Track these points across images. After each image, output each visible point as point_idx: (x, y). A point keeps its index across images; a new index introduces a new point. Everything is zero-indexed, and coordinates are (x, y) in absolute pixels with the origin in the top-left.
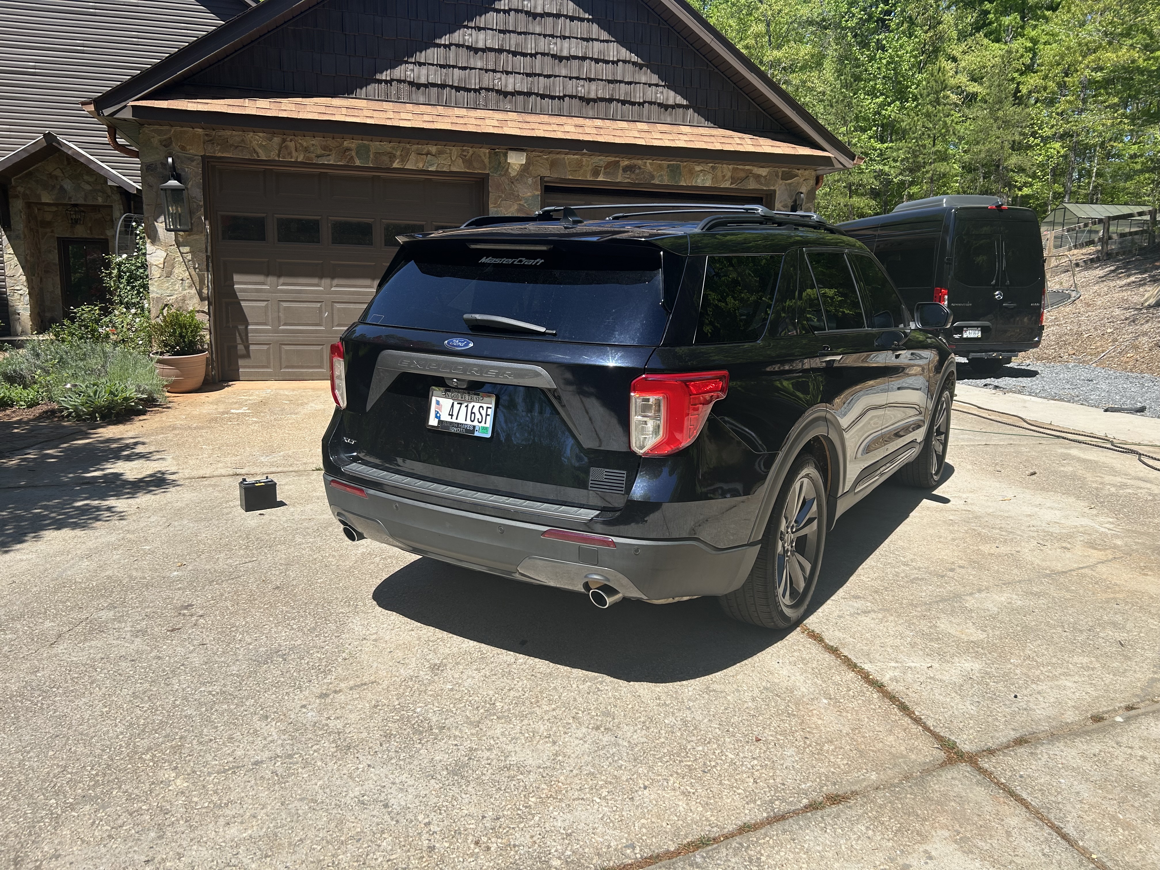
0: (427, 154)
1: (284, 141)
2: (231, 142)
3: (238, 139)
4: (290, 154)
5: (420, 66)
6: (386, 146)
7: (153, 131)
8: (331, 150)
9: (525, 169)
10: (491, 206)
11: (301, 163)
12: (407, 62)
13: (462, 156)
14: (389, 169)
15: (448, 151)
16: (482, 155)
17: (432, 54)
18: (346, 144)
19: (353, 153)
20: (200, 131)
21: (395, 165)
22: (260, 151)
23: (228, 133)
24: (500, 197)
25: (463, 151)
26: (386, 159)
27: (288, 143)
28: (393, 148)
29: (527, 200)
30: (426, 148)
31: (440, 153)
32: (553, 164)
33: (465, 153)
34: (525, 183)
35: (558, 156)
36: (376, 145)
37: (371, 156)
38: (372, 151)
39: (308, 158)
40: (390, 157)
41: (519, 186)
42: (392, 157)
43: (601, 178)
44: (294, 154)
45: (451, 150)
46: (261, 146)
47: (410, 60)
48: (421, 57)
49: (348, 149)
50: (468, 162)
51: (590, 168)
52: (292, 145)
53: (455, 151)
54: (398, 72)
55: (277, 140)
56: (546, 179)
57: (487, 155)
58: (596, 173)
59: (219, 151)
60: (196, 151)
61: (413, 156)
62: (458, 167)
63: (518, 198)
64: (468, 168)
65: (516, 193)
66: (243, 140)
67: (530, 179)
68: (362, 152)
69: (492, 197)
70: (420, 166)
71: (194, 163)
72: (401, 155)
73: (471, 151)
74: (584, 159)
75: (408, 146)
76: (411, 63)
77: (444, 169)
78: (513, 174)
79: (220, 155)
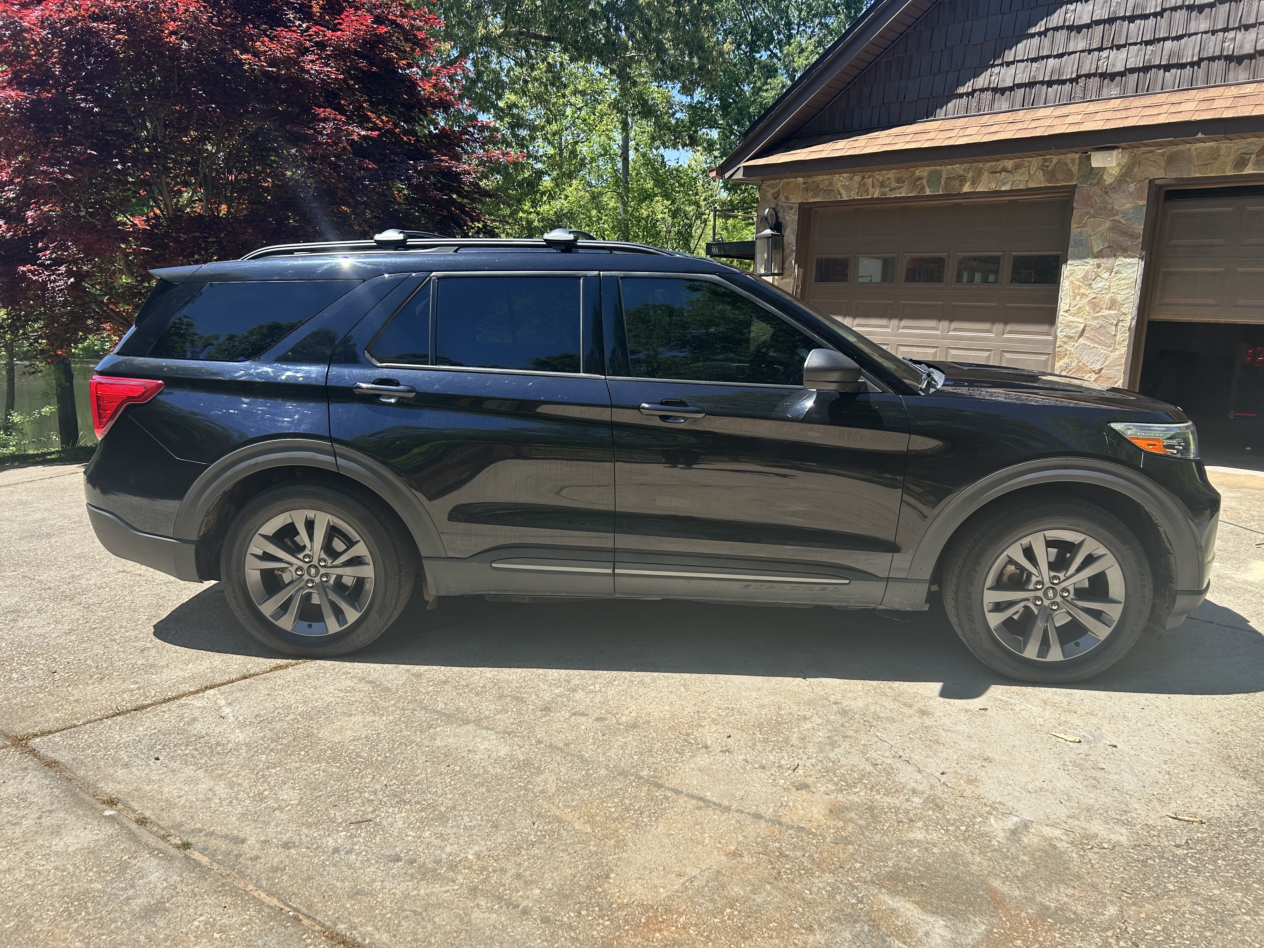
0: (1000, 172)
1: (863, 178)
2: (821, 186)
3: (827, 183)
4: (867, 191)
5: (1008, 66)
6: (958, 168)
7: (768, 186)
8: (903, 182)
9: (1126, 174)
10: (1073, 226)
11: (878, 199)
12: (993, 66)
13: (1043, 168)
14: (959, 194)
15: (1027, 164)
16: (1069, 162)
17: (1023, 49)
18: (918, 173)
19: (924, 182)
20: (800, 180)
21: (966, 189)
22: (842, 191)
23: (820, 178)
24: (1088, 213)
25: (1045, 160)
26: (956, 183)
27: (866, 180)
28: (964, 170)
29: (1125, 214)
30: (1000, 164)
31: (1017, 167)
32: (1171, 160)
33: (1047, 164)
34: (1124, 191)
35: (1180, 147)
36: (947, 170)
37: (943, 182)
38: (944, 176)
39: (883, 193)
40: (961, 181)
41: (1115, 196)
42: (962, 180)
43: (1249, 170)
44: (871, 190)
45: (1030, 162)
46: (844, 187)
47: (996, 63)
48: (1009, 56)
49: (920, 178)
50: (1051, 175)
51: (1232, 157)
52: (869, 181)
53: (1035, 162)
54: (981, 81)
55: (857, 178)
56: (1157, 182)
57: (1077, 161)
58: (1241, 162)
59: (813, 197)
60: (796, 199)
61: (985, 176)
62: (1039, 181)
63: (1112, 212)
64: (1049, 182)
65: (1110, 206)
66: (831, 184)
67: (1132, 186)
68: (934, 179)
69: (1076, 214)
70: (993, 186)
71: (792, 212)
72: (973, 177)
73: (1055, 159)
74: (1223, 146)
75: (981, 165)
76: (998, 65)
77: (1020, 187)
78: (1108, 180)
79: (812, 200)
